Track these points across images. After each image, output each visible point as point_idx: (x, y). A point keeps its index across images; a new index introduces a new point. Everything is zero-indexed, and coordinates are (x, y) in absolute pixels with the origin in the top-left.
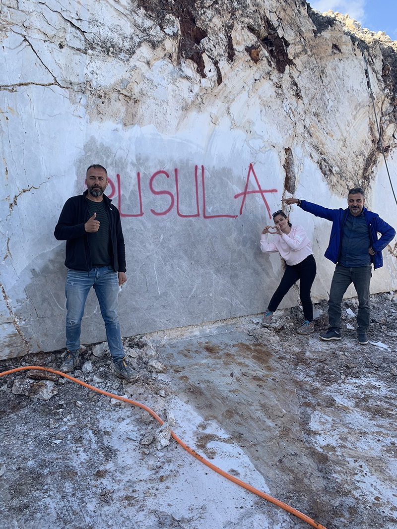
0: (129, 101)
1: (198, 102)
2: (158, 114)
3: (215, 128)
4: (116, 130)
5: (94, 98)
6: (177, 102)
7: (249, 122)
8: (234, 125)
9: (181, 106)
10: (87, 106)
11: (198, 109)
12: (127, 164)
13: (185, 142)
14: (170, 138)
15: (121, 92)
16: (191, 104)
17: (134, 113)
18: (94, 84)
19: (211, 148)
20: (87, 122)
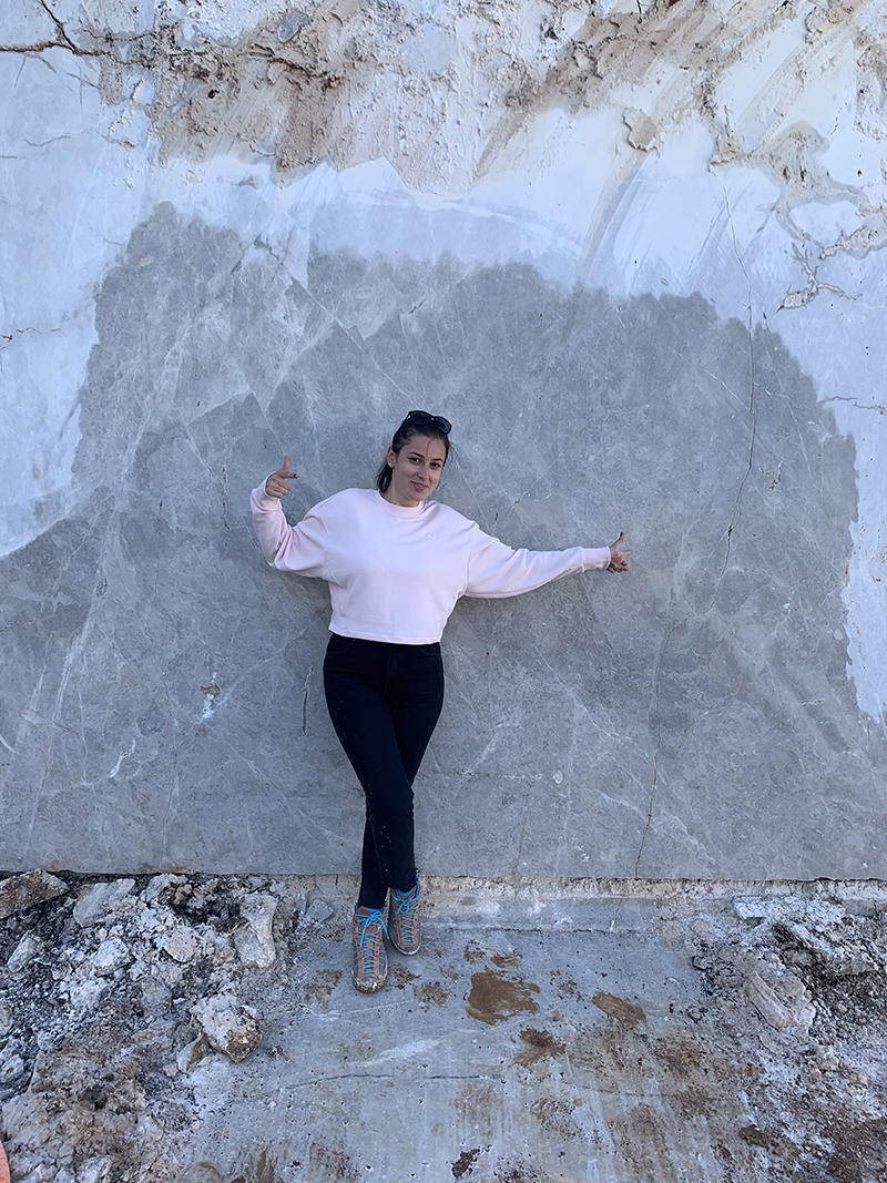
0: (303, 85)
1: (574, 72)
2: (409, 126)
3: (638, 164)
4: (250, 182)
5: (182, 81)
6: (490, 76)
7: (799, 137)
8: (726, 151)
9: (505, 91)
10: (153, 110)
11: (575, 99)
12: (275, 295)
13: (509, 218)
14: (447, 206)
15: (278, 54)
16: (548, 82)
17: (318, 123)
18: (187, 34)
19: (613, 237)
20: (150, 160)
